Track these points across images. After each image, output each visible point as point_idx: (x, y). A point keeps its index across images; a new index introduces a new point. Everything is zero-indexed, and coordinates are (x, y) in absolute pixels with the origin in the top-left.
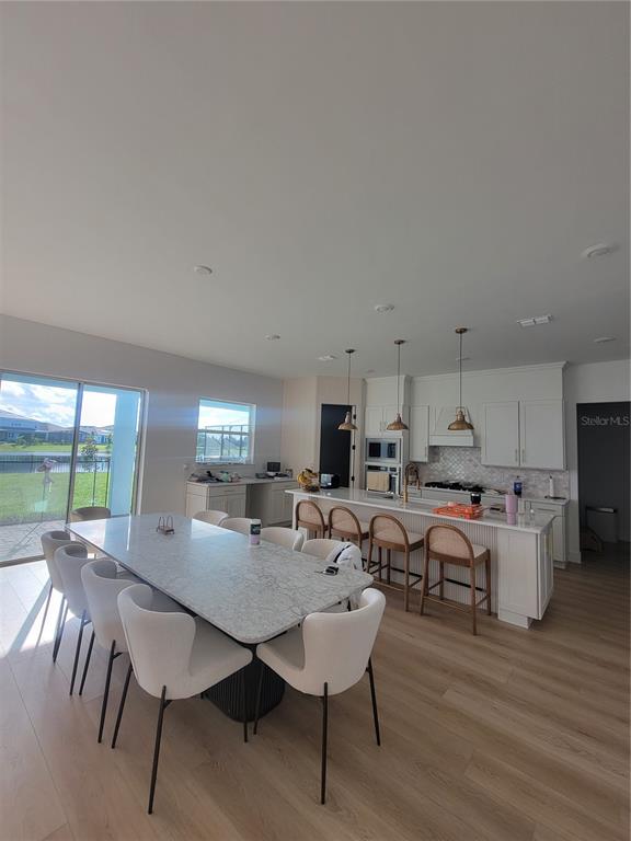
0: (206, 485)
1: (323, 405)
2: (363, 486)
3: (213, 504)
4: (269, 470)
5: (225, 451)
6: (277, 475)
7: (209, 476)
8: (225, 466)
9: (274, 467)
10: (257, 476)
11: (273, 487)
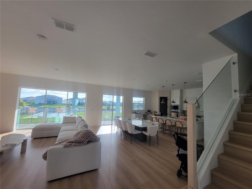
0: (135, 114)
1: (160, 97)
2: (171, 115)
3: (136, 117)
4: (148, 112)
5: (139, 108)
6: (150, 113)
7: (135, 112)
8: (138, 111)
9: (149, 111)
10: (145, 113)
11: (149, 115)
